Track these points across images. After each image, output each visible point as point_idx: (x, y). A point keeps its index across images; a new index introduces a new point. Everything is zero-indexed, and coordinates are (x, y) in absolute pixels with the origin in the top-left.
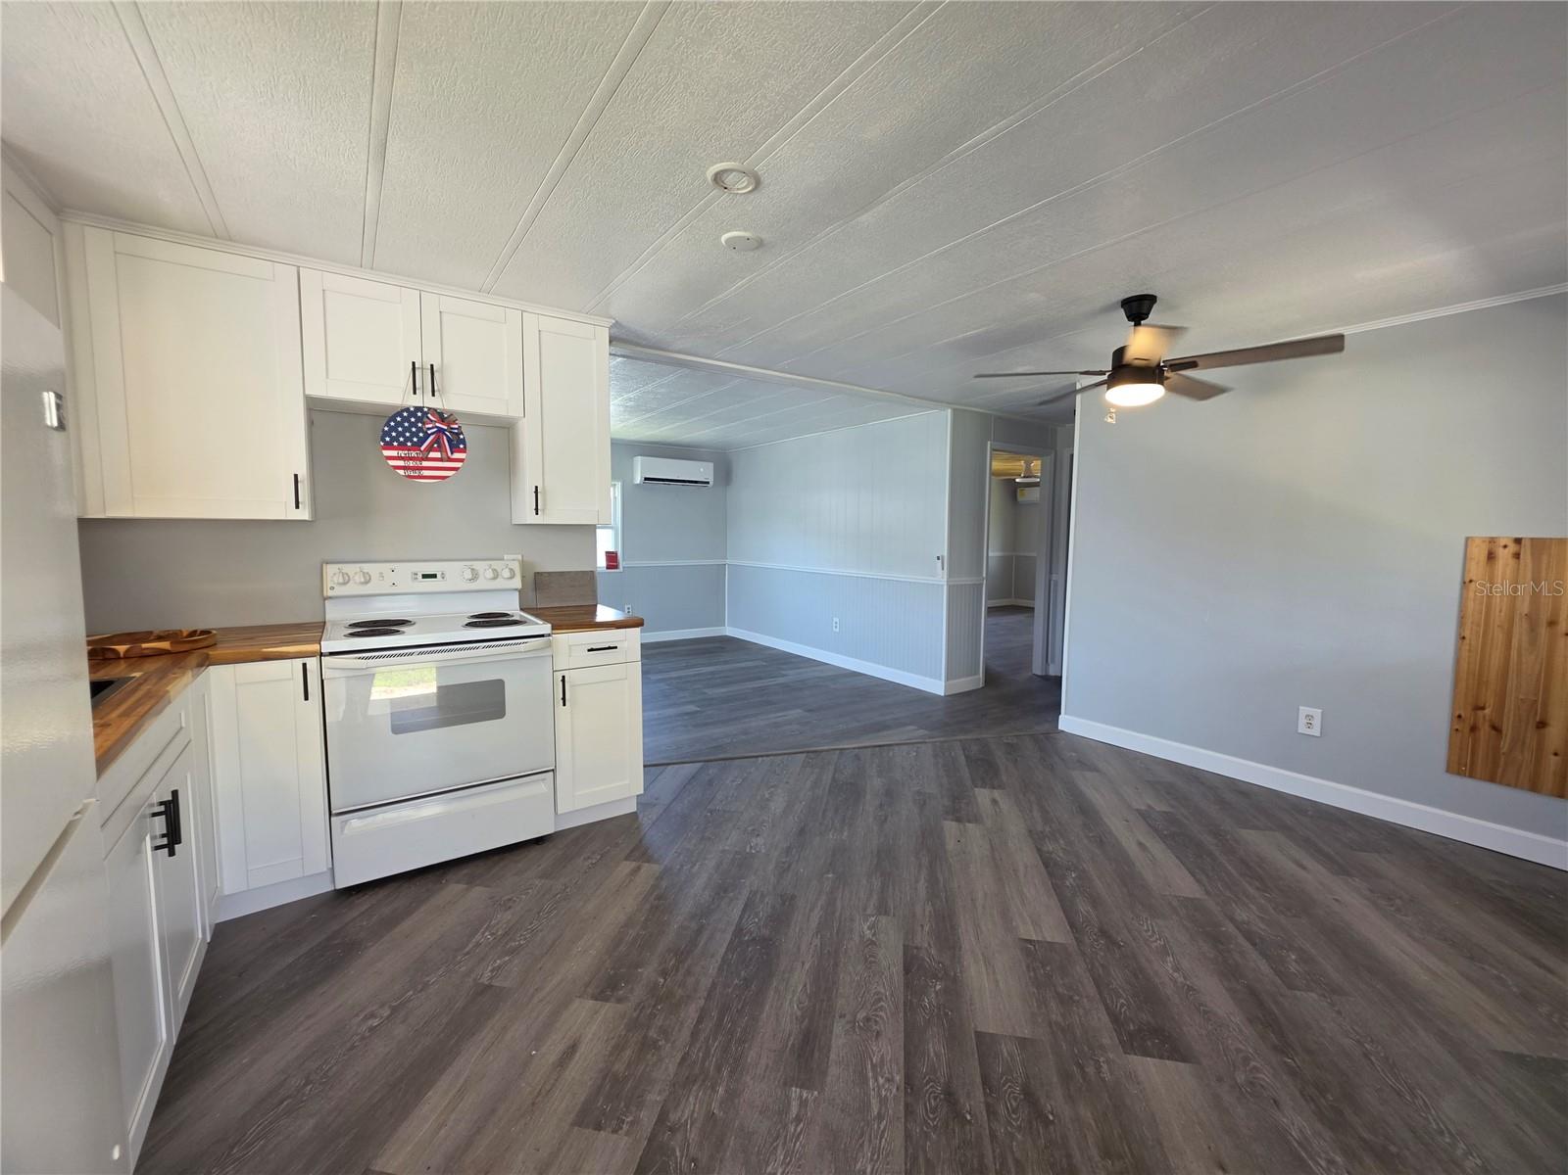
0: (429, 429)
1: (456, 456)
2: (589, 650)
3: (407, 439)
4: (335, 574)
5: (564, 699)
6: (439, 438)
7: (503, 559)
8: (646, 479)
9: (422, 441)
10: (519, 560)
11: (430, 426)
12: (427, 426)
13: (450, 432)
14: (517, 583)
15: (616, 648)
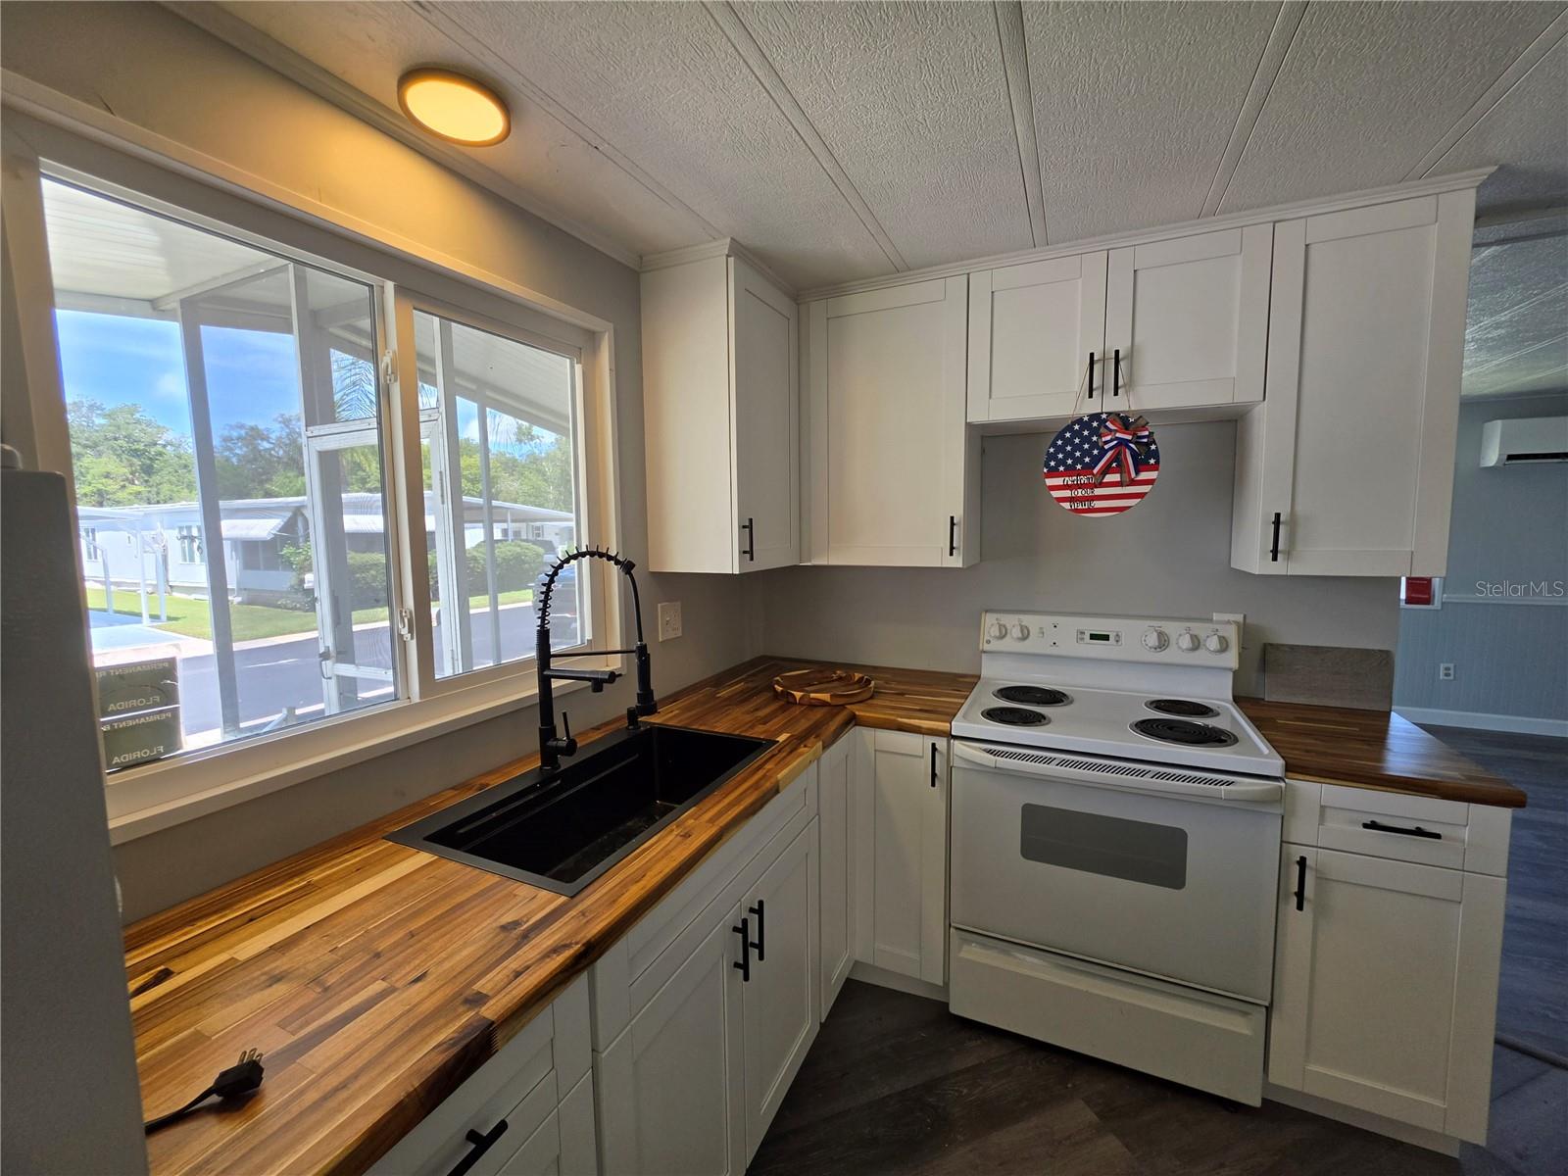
0: (1106, 443)
1: (1144, 476)
2: (1366, 826)
3: (1077, 461)
4: (992, 625)
5: (1300, 895)
6: (1119, 454)
7: (1211, 620)
8: (1511, 457)
9: (1096, 460)
10: (1236, 622)
11: (1108, 438)
12: (1104, 439)
13: (1136, 443)
14: (1231, 659)
15: (1438, 836)
